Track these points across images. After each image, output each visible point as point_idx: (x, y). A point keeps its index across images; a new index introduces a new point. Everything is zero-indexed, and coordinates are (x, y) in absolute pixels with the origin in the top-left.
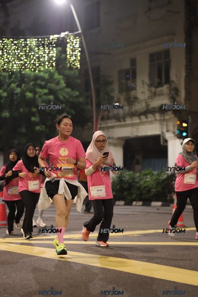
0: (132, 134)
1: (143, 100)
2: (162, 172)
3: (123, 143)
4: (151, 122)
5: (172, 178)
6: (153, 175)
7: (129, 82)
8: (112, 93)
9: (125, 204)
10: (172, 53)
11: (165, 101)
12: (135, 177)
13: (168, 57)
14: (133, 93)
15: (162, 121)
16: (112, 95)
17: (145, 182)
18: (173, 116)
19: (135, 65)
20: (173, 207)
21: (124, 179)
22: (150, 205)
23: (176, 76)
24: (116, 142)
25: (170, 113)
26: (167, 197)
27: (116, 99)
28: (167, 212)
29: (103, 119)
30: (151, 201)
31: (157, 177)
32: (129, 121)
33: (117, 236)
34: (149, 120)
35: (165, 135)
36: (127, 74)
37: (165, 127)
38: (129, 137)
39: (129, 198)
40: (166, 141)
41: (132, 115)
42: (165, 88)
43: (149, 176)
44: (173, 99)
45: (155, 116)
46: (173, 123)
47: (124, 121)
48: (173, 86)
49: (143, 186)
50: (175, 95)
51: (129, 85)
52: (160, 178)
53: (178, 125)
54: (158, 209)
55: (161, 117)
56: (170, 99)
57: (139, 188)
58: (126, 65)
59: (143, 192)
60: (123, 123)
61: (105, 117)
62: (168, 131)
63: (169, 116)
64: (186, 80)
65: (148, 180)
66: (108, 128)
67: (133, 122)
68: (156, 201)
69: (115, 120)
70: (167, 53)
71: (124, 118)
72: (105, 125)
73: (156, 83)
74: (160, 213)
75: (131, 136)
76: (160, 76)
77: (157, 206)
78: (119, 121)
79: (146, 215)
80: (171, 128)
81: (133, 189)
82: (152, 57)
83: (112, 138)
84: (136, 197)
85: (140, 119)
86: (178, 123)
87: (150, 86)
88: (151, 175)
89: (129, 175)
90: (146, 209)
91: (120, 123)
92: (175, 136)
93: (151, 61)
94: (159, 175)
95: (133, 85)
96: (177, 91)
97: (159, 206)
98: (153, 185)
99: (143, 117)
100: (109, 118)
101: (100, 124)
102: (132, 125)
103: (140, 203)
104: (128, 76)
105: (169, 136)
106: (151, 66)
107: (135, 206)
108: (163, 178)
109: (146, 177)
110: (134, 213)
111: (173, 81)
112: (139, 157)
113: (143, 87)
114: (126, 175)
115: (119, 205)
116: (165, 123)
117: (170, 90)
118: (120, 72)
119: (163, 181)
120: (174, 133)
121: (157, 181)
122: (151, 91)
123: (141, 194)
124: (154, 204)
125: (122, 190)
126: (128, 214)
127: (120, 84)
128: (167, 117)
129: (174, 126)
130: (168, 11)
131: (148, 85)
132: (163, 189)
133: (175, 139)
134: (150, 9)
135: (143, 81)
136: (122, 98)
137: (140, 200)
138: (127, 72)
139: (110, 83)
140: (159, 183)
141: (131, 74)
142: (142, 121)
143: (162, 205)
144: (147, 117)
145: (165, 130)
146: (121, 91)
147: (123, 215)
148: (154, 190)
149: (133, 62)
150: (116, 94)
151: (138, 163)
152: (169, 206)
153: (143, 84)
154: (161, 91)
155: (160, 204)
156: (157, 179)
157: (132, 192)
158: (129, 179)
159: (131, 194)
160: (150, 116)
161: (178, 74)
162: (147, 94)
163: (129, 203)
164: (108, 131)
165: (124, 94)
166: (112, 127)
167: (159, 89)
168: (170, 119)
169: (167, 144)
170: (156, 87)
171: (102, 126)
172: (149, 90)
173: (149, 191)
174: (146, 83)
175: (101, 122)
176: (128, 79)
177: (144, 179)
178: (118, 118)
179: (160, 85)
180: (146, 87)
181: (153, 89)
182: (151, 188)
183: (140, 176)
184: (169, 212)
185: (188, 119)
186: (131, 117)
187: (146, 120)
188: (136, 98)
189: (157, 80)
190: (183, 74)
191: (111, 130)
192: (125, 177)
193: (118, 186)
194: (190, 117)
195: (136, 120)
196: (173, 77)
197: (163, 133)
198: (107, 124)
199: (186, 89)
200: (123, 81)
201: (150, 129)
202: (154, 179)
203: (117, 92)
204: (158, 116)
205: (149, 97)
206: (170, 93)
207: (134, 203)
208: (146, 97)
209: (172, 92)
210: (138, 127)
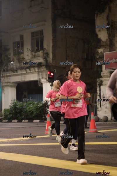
0: (21, 80)
1: (28, 60)
2: (39, 102)
3: (16, 85)
4: (33, 73)
5: (45, 105)
6: (34, 104)
7: (19, 49)
8: (9, 55)
9: (18, 122)
10: (44, 32)
11: (41, 60)
12: (24, 105)
13: (42, 35)
14: (22, 56)
15: (39, 72)
16: (9, 57)
17: (30, 108)
18: (46, 69)
19: (23, 39)
20: (46, 123)
21: (17, 106)
22: (32, 122)
23: (47, 45)
24: (12, 85)
25: (44, 67)
26: (42, 117)
27: (12, 59)
28: (43, 125)
29: (4, 71)
30: (34, 119)
31: (37, 105)
32: (19, 72)
33: (13, 141)
34: (31, 71)
35: (41, 80)
36: (18, 45)
37: (41, 75)
38: (20, 81)
39: (20, 118)
40: (42, 84)
41: (22, 68)
42: (41, 53)
43: (32, 105)
44: (45, 59)
45: (35, 69)
46: (46, 73)
47: (17, 72)
48: (45, 51)
49: (29, 111)
50: (46, 57)
51: (19, 51)
52: (39, 105)
53: (49, 74)
54: (37, 124)
55: (38, 70)
56: (43, 59)
57: (26, 112)
58: (18, 39)
59: (29, 114)
60: (16, 73)
61: (6, 70)
62: (42, 78)
63: (43, 69)
64: (52, 48)
65: (31, 107)
66: (7, 76)
67: (22, 73)
68: (36, 119)
69: (11, 72)
70: (41, 32)
71: (17, 71)
72: (5, 75)
73: (35, 50)
74: (38, 126)
75: (21, 81)
76: (37, 46)
77: (37, 122)
78: (14, 72)
79: (30, 128)
80: (44, 76)
81: (22, 112)
82: (33, 34)
83: (10, 82)
84: (24, 117)
85: (26, 71)
86: (49, 73)
87: (32, 51)
88: (33, 104)
89: (20, 104)
90: (30, 124)
91: (14, 74)
92: (47, 81)
93: (32, 37)
94: (37, 104)
95: (21, 51)
96: (47, 54)
97: (38, 122)
98: (34, 110)
99: (28, 70)
100: (7, 71)
101: (2, 74)
102: (22, 74)
103: (27, 121)
104: (19, 46)
105: (43, 81)
106: (32, 39)
107: (24, 122)
108: (40, 106)
109: (30, 105)
110: (23, 127)
111: (45, 49)
112: (26, 93)
113: (28, 52)
114: (18, 104)
115: (14, 122)
116: (41, 73)
117: (44, 54)
118: (14, 43)
119: (40, 107)
120: (46, 79)
121: (37, 108)
122: (32, 55)
123: (27, 115)
124: (35, 121)
125: (16, 113)
126: (20, 128)
127: (14, 50)
128: (42, 70)
129: (46, 75)
130: (42, 7)
131: (31, 51)
132: (40, 112)
133: (47, 83)
134: (31, 6)
135: (28, 48)
136: (15, 59)
137: (27, 119)
138: (18, 43)
139: (8, 50)
140: (37, 109)
141: (20, 44)
142: (27, 72)
143: (40, 122)
144: (30, 70)
145: (41, 78)
146: (14, 55)
147: (16, 128)
148: (35, 113)
149: (22, 37)
150: (11, 56)
151: (25, 97)
152: (44, 122)
153: (28, 50)
154: (38, 54)
155: (38, 121)
156: (36, 106)
157: (22, 114)
158: (20, 107)
159: (21, 115)
160: (32, 69)
161: (48, 44)
162: (30, 56)
163: (20, 121)
164: (7, 78)
165: (17, 56)
166: (10, 76)
167: (37, 53)
168: (43, 71)
169: (42, 85)
170: (35, 52)
171: (4, 75)
172: (31, 54)
173: (32, 113)
174: (29, 50)
175: (3, 73)
176: (18, 47)
177: (29, 106)
178: (13, 70)
179: (38, 51)
180: (30, 52)
181: (34, 53)
182: (33, 111)
183: (26, 105)
184: (44, 125)
185: (54, 71)
186: (21, 70)
187: (30, 71)
188: (23, 59)
189: (36, 48)
190: (51, 44)
191: (9, 78)
192: (18, 106)
193: (14, 111)
194: (55, 70)
195: (24, 72)
196: (45, 46)
197: (39, 79)
198: (6, 74)
199: (53, 53)
200: (15, 49)
201: (32, 77)
202: (35, 106)
203: (12, 55)
204: (36, 69)
205: (31, 58)
206: (44, 56)
207: (23, 121)
208: (30, 58)
209: (45, 55)
210: (25, 76)
